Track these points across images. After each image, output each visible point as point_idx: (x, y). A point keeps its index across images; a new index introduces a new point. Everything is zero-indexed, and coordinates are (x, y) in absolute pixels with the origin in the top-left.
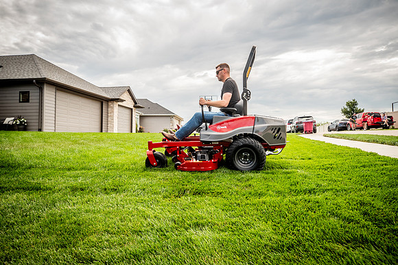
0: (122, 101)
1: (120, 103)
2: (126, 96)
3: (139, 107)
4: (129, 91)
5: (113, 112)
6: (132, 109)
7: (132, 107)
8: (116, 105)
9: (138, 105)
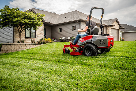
0: (114, 26)
1: (112, 27)
2: (115, 24)
3: (122, 28)
5: (109, 32)
7: (118, 29)
8: (110, 28)
9: (121, 27)
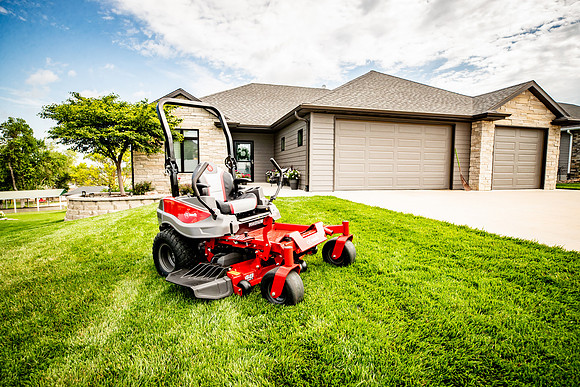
1: (503, 123)
2: (521, 105)
4: (534, 91)
6: (545, 131)
7: (548, 126)
8: (487, 127)
